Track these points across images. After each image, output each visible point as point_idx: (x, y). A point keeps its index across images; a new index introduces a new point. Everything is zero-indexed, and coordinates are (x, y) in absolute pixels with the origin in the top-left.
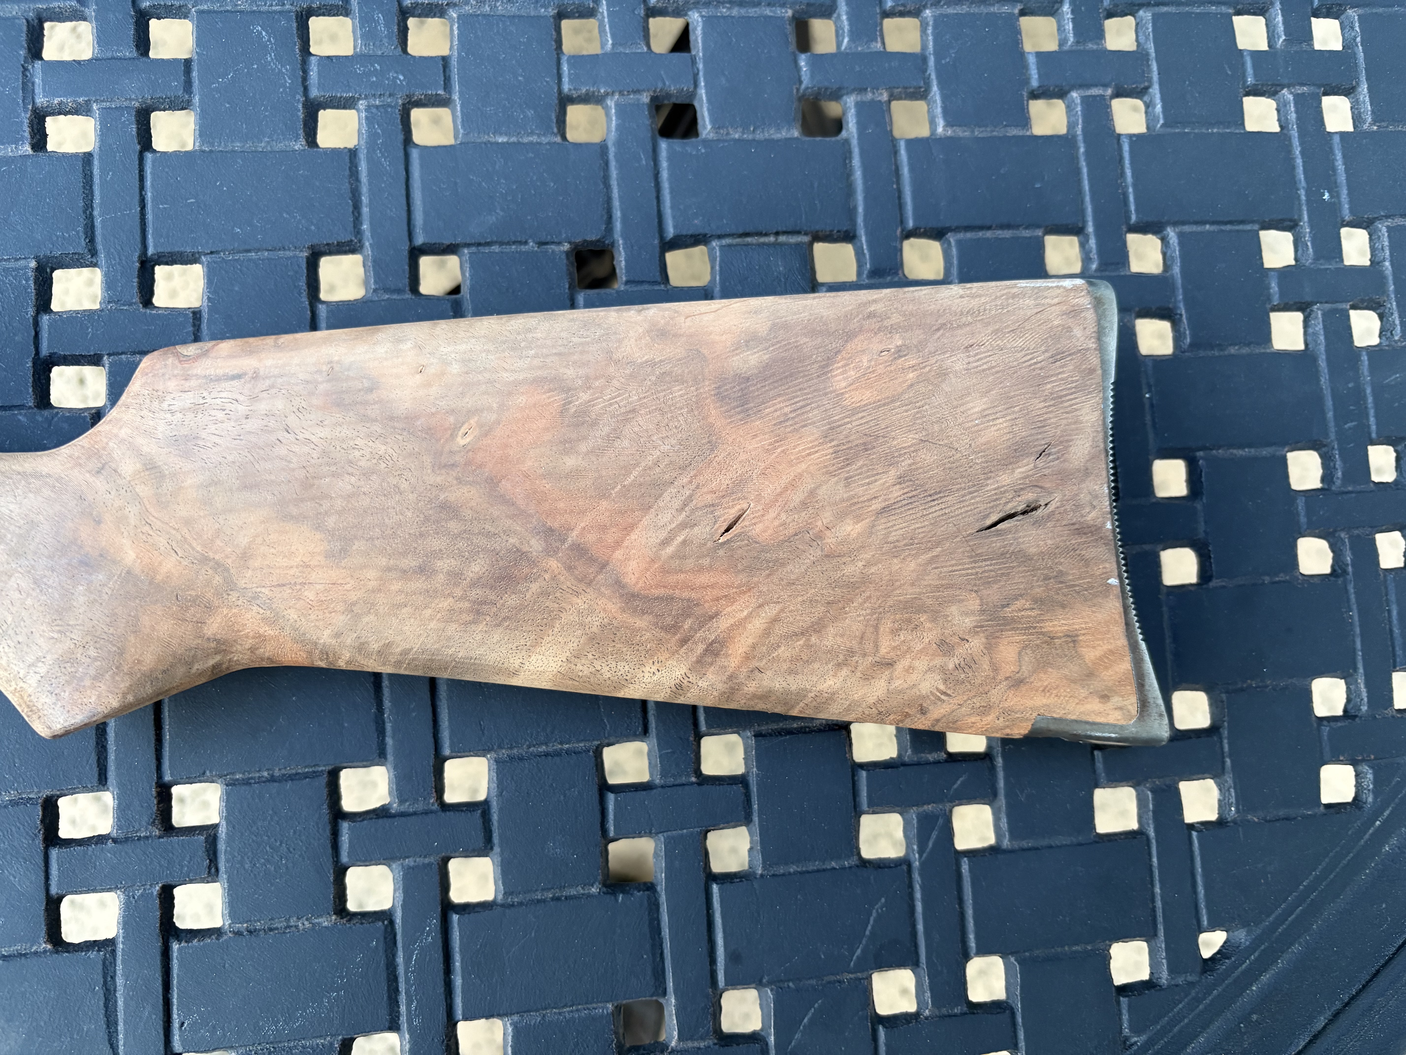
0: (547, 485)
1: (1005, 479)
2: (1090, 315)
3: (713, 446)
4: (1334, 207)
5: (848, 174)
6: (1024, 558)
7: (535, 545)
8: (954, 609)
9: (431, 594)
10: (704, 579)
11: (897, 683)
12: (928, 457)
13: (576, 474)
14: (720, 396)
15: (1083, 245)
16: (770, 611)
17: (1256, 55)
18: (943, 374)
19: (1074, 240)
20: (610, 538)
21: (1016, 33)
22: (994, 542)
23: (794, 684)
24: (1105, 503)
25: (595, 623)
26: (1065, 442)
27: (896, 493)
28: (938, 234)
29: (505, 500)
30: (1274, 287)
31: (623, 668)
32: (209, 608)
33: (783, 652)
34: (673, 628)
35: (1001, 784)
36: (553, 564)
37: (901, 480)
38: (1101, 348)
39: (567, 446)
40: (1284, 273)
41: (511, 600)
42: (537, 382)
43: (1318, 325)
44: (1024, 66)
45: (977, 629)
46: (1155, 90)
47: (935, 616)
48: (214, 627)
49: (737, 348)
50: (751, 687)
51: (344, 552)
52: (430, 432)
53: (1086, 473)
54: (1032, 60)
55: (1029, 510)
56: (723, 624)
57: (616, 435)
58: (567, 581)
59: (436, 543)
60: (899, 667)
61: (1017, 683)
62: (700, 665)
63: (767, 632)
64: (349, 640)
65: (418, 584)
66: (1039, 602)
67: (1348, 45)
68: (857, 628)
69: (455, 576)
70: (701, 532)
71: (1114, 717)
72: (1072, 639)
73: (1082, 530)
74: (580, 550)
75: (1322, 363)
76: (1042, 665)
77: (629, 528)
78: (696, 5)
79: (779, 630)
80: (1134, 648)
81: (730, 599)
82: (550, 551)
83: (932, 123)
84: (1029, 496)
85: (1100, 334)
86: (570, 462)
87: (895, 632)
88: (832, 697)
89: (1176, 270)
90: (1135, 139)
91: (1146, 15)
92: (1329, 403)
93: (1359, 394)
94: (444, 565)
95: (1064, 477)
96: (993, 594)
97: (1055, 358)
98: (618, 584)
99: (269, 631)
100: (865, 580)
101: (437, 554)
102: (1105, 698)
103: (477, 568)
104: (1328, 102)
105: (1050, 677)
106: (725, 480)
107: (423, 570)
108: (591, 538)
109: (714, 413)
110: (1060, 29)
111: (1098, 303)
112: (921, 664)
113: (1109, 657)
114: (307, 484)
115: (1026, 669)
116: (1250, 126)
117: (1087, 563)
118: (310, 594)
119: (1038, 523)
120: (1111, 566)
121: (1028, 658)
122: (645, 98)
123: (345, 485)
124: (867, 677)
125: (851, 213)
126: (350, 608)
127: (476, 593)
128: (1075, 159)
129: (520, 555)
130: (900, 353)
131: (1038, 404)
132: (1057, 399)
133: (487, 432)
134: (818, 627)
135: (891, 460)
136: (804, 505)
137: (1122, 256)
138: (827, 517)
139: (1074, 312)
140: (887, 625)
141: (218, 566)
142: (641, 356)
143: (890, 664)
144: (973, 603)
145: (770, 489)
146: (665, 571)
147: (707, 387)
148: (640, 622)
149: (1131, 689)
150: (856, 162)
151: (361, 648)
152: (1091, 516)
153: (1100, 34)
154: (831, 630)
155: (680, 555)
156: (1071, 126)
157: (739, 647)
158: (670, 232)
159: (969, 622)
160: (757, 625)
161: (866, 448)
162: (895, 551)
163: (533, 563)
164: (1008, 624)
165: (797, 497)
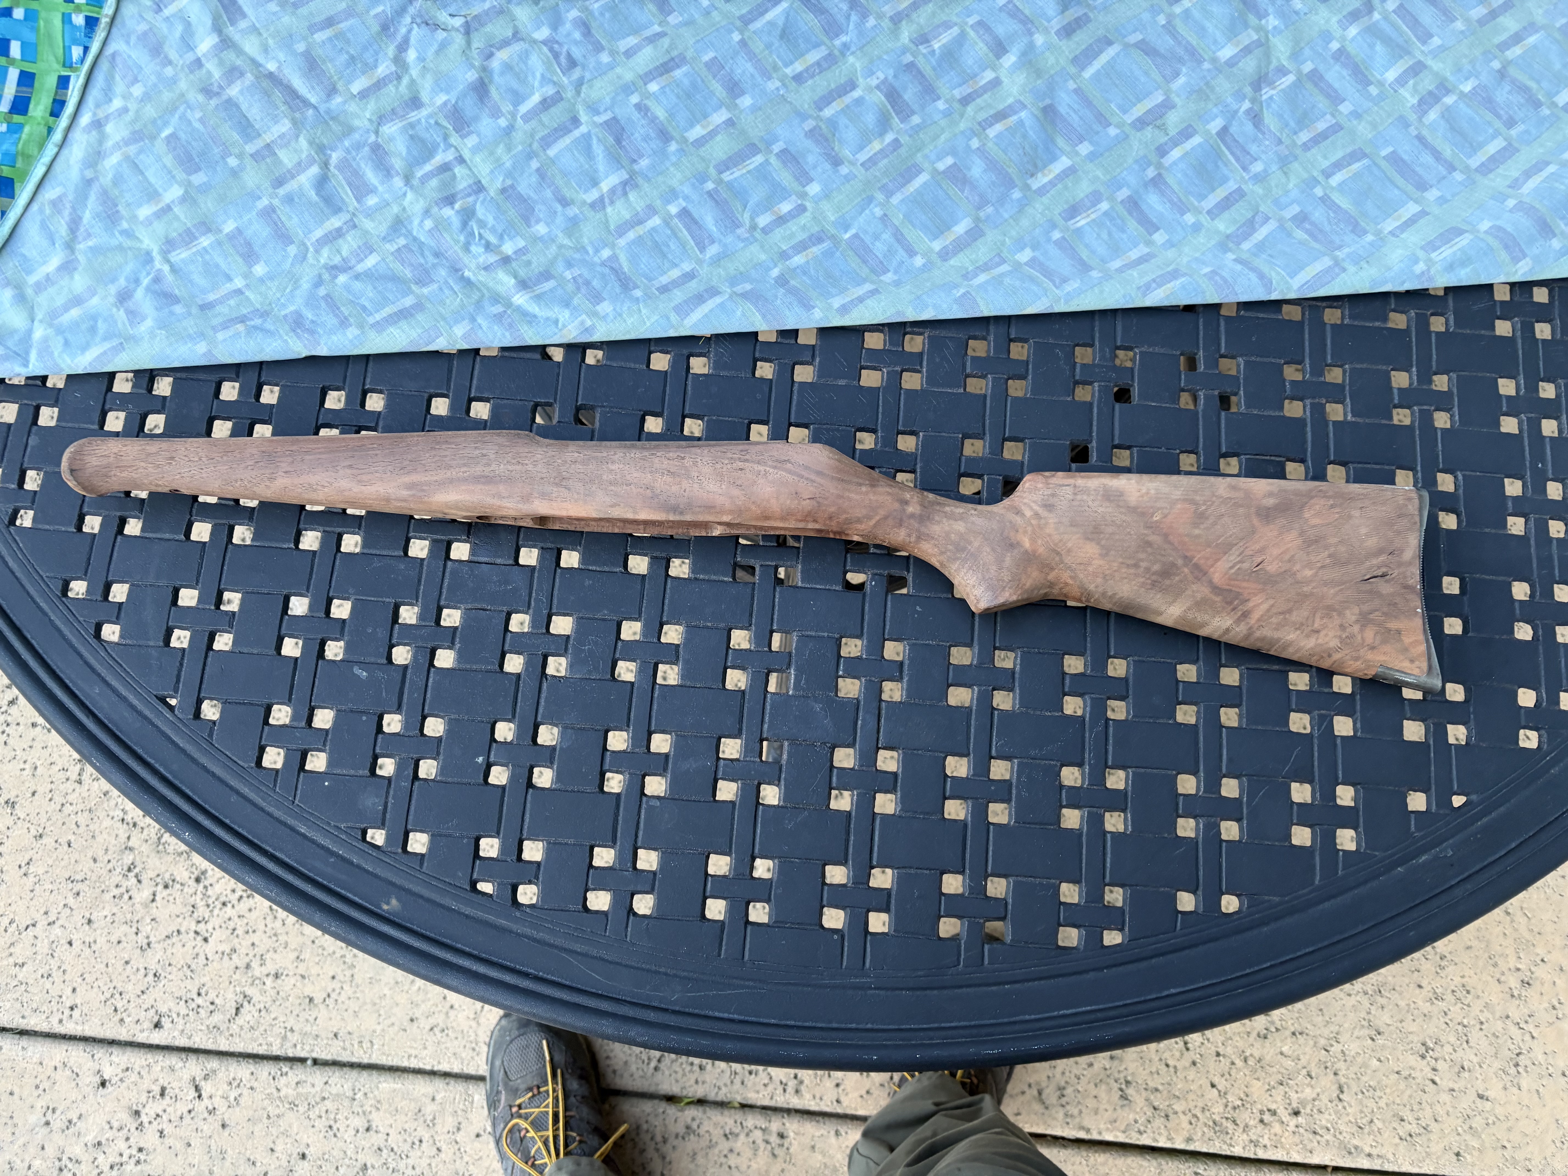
0: (1186, 539)
1: (1375, 561)
2: (1417, 501)
3: (1254, 532)
4: (1544, 471)
5: (1304, 434)
6: (1379, 595)
7: (1180, 562)
8: (1348, 612)
9: (1136, 575)
10: (1245, 584)
11: (1320, 641)
12: (1342, 549)
13: (1198, 536)
14: (1258, 514)
15: (1414, 476)
16: (1271, 602)
17: (1509, 398)
18: (1350, 517)
19: (1411, 473)
20: (1210, 562)
21: (1389, 379)
22: (1367, 587)
23: (1276, 635)
24: (1418, 578)
25: (1199, 596)
26: (1402, 551)
27: (1328, 561)
28: (1343, 464)
29: (1170, 543)
30: (1510, 504)
31: (1206, 617)
32: (1052, 569)
33: (1274, 620)
34: (1230, 603)
35: (1358, 707)
36: (1186, 570)
37: (1330, 556)
38: (1421, 515)
39: (1196, 525)
40: (1515, 499)
41: (1167, 582)
42: (1185, 500)
43: (1532, 524)
44: (1392, 393)
45: (1357, 621)
46: (1456, 409)
47: (1340, 614)
48: (1051, 577)
49: (1265, 496)
50: (1258, 634)
51: (1107, 554)
52: (1143, 514)
53: (1410, 563)
54: (1395, 392)
55: (1383, 576)
56: (1251, 604)
57: (1215, 524)
58: (1190, 577)
59: (1142, 556)
60: (1322, 633)
61: (1372, 648)
62: (1238, 621)
63: (1268, 610)
64: (1100, 590)
65: (1132, 571)
66: (1385, 614)
67: (1558, 396)
68: (1306, 614)
69: (1147, 569)
70: (1246, 565)
71: (1416, 672)
72: (1399, 632)
73: (1406, 587)
74: (1197, 566)
75: (1532, 542)
76: (1384, 642)
77: (1219, 560)
78: (1241, 356)
79: (1274, 610)
80: (1427, 641)
81: (1255, 595)
82: (1186, 565)
83: (1345, 414)
84: (1384, 570)
85: (1421, 509)
86: (1197, 532)
87: (1322, 618)
88: (1290, 644)
89: (1461, 491)
90: (1444, 431)
91: (1454, 375)
92: (1535, 561)
93: (1550, 557)
94: (1143, 564)
95: (1400, 564)
96: (1366, 608)
97: (1399, 516)
98: (1210, 582)
99: (1070, 582)
100: (1312, 594)
101: (1142, 560)
102: (1412, 661)
103: (1156, 567)
104: (1545, 422)
105: (1387, 648)
106: (1257, 547)
107: (1136, 566)
108: (1202, 562)
109: (1256, 521)
110: (1410, 378)
111: (1421, 497)
112: (1331, 634)
113: (1416, 643)
114: (1095, 528)
115: (1377, 642)
116: (1503, 430)
117: (1407, 601)
118: (1090, 569)
119: (1387, 581)
120: (1419, 603)
121: (1378, 638)
122: (1216, 393)
123: (1110, 530)
124: (1308, 636)
125: (1305, 451)
126: (1105, 577)
127: (1154, 578)
128: (1414, 437)
129: (1173, 565)
130: (1332, 506)
131: (1391, 534)
132: (1399, 533)
133: (1165, 516)
134: (1290, 611)
135: (1326, 547)
136: (1289, 561)
137: (1435, 482)
138: (1297, 567)
139: (1410, 499)
140: (1318, 615)
141: (1058, 553)
142: (1226, 495)
143: (1318, 632)
144: (1356, 610)
145: (1276, 552)
146: (1230, 579)
147: (1253, 510)
148: (1218, 599)
149: (1425, 658)
150: (1309, 429)
151: (1104, 594)
152: (1411, 582)
153: (1430, 382)
154: (1295, 613)
155: (1236, 573)
156: (1413, 422)
157: (1256, 615)
158: (1224, 450)
159: (1354, 618)
160: (1265, 607)
161: (1316, 541)
162: (1326, 584)
163: (1178, 568)
164: (1371, 621)
165: (1287, 557)
